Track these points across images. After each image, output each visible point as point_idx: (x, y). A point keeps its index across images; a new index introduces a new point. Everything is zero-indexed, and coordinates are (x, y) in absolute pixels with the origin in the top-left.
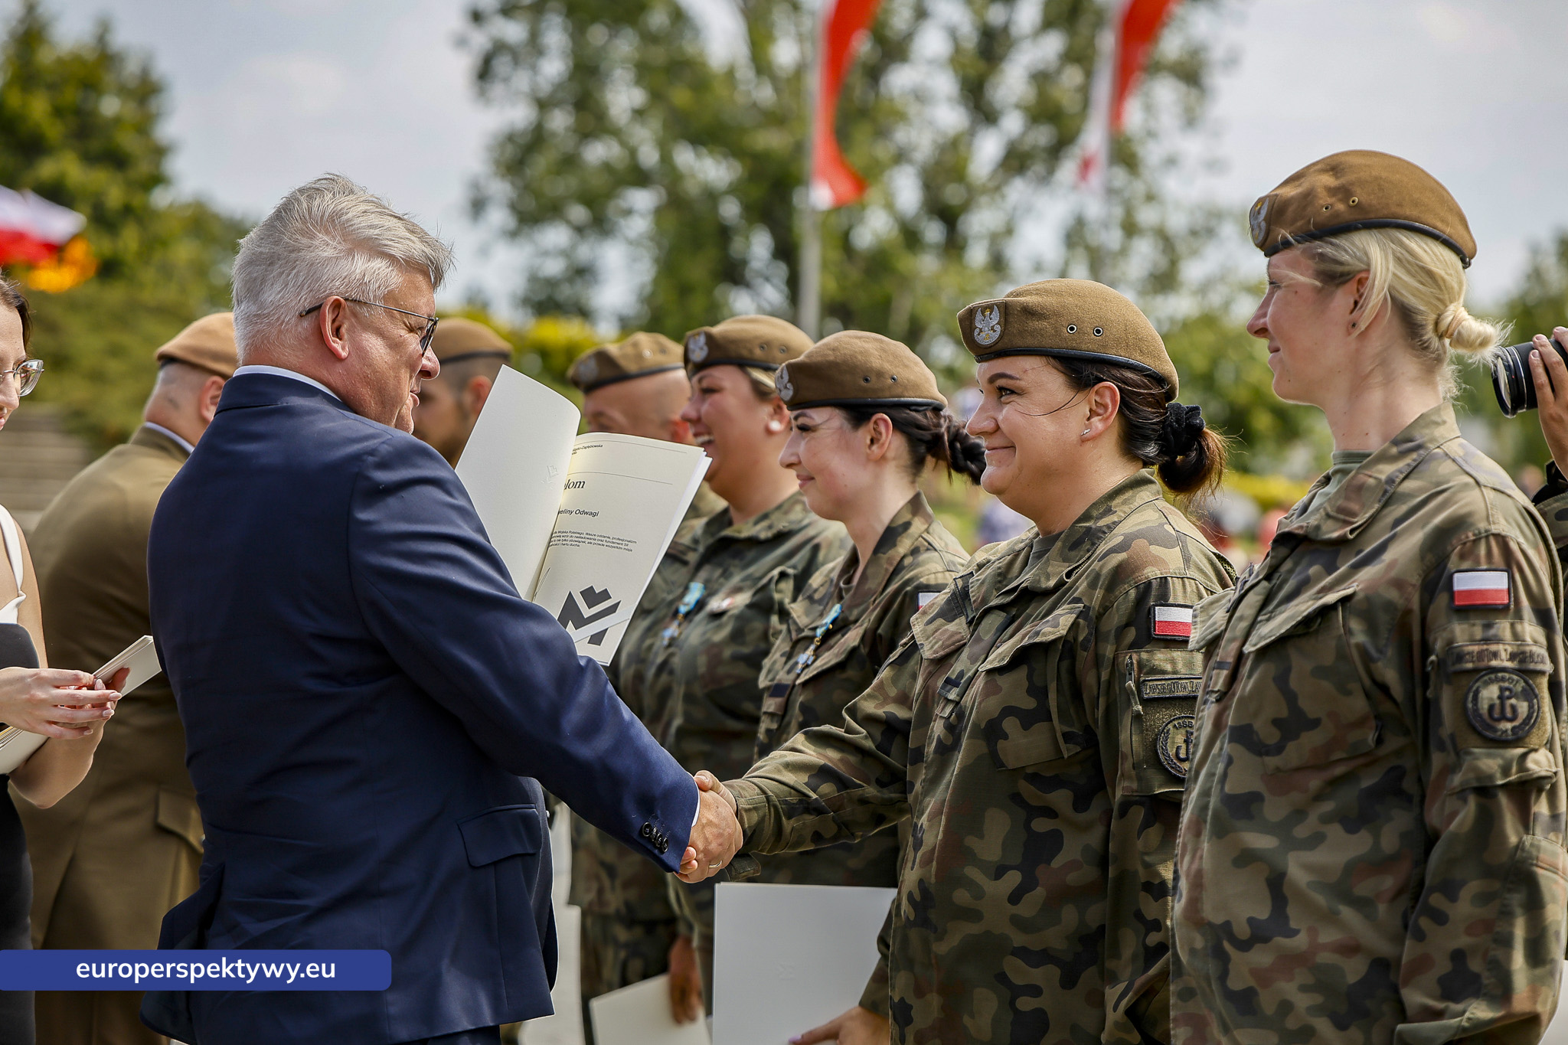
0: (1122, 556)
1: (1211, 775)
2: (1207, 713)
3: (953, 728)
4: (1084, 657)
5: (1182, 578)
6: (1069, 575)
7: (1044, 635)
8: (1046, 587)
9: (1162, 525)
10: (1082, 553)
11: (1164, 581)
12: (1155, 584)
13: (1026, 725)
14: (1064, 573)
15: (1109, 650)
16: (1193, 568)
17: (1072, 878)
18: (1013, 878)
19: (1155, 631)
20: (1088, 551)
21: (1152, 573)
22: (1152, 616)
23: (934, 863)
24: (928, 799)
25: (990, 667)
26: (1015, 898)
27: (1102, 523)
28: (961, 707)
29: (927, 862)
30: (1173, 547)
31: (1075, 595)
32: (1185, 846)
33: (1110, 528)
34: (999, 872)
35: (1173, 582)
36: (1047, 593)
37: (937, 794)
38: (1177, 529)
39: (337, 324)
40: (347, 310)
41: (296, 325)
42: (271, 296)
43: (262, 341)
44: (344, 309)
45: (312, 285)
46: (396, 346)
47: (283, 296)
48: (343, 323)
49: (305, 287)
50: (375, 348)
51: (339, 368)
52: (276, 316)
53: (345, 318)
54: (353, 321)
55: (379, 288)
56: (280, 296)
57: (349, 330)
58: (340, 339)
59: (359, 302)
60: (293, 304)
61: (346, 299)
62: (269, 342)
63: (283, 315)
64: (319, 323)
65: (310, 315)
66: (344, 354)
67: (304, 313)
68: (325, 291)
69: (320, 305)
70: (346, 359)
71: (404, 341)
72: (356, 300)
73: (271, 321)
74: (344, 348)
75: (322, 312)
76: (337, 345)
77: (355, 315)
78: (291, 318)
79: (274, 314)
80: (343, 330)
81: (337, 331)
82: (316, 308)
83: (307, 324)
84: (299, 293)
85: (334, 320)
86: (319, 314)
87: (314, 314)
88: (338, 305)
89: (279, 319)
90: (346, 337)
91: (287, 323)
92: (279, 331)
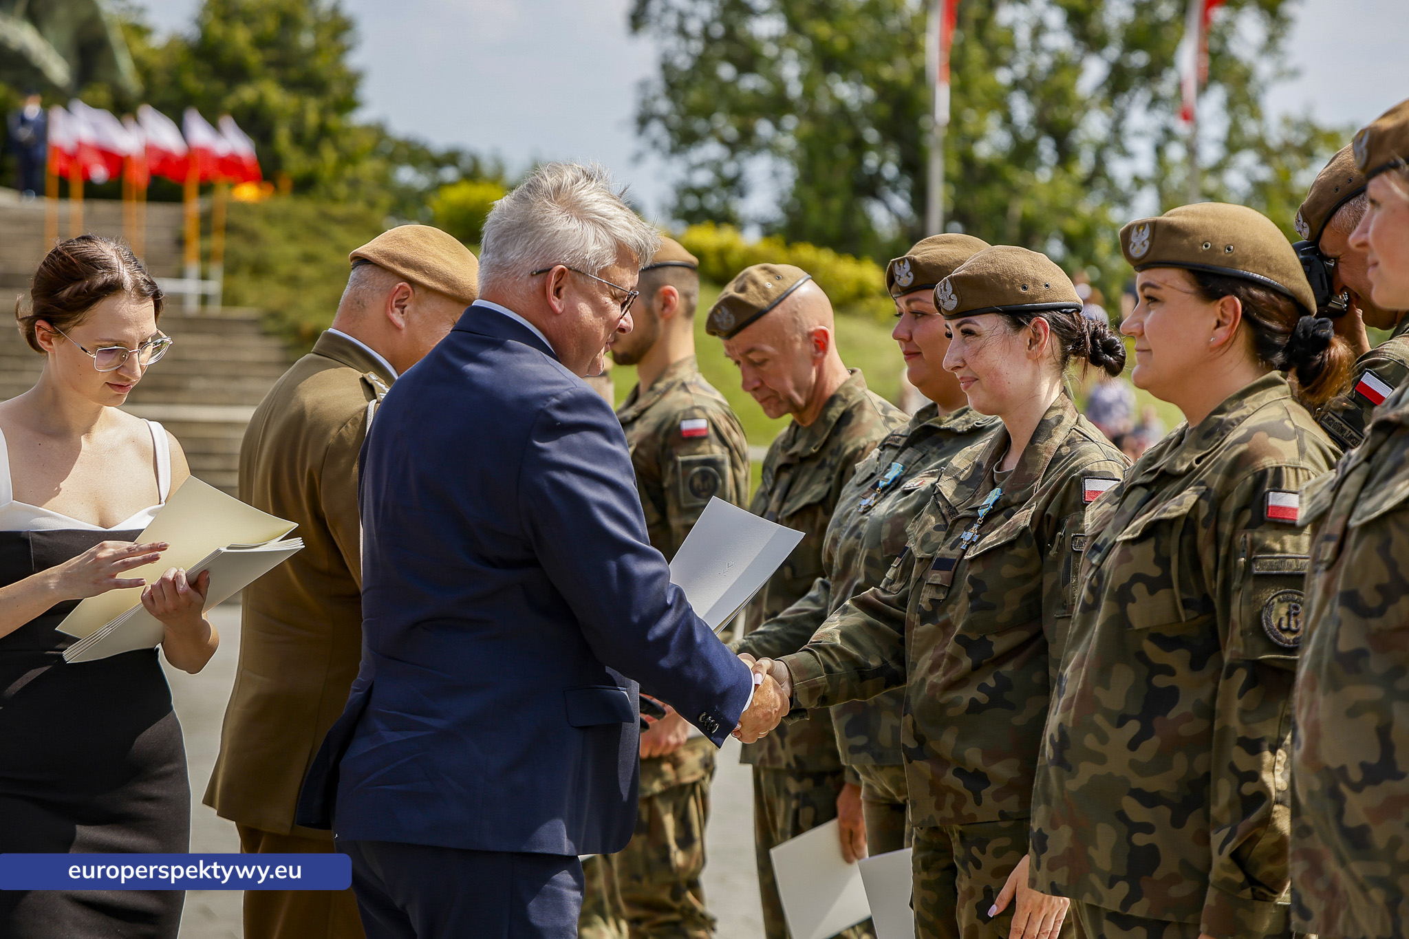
0: (1243, 448)
1: (1322, 636)
2: (1318, 582)
3: (1095, 591)
4: (1203, 534)
5: (1296, 469)
6: (1198, 461)
7: (1170, 512)
8: (1180, 471)
9: (1283, 421)
10: (1212, 442)
11: (1278, 470)
12: (1270, 472)
13: (1152, 591)
14: (1195, 458)
15: (1227, 528)
16: (1306, 459)
17: (1185, 730)
18: (1133, 727)
19: (1267, 513)
20: (1218, 440)
21: (1269, 462)
22: (1266, 500)
23: (1073, 709)
24: (1072, 652)
25: (1125, 537)
26: (1133, 745)
27: (1232, 416)
28: (1101, 571)
29: (1067, 708)
30: (1290, 440)
31: (1201, 479)
32: (1301, 699)
33: (1239, 421)
34: (1121, 721)
35: (1287, 472)
36: (1180, 476)
37: (1081, 648)
38: (1296, 424)
39: (558, 285)
40: (569, 278)
41: (528, 281)
42: (512, 255)
43: (500, 287)
44: (567, 275)
45: (545, 254)
46: (601, 310)
47: (521, 258)
48: (564, 286)
49: (540, 254)
50: (585, 310)
51: (554, 320)
52: (513, 271)
53: (566, 282)
54: (572, 286)
55: (597, 264)
56: (519, 256)
57: (566, 292)
58: (559, 298)
59: (580, 272)
60: (528, 265)
61: (569, 269)
62: (504, 289)
63: (519, 272)
64: (545, 283)
65: (539, 275)
66: (560, 310)
67: (535, 273)
68: (555, 260)
69: (550, 270)
70: (561, 314)
71: (608, 307)
72: (577, 271)
73: (508, 274)
74: (560, 306)
75: (549, 275)
76: (556, 303)
77: (574, 281)
78: (524, 275)
79: (512, 269)
80: (562, 291)
81: (557, 292)
82: (546, 271)
83: (535, 282)
84: (534, 258)
85: (557, 283)
86: (548, 274)
87: (543, 275)
88: (562, 272)
89: (515, 273)
90: (563, 297)
91: (521, 278)
92: (514, 282)
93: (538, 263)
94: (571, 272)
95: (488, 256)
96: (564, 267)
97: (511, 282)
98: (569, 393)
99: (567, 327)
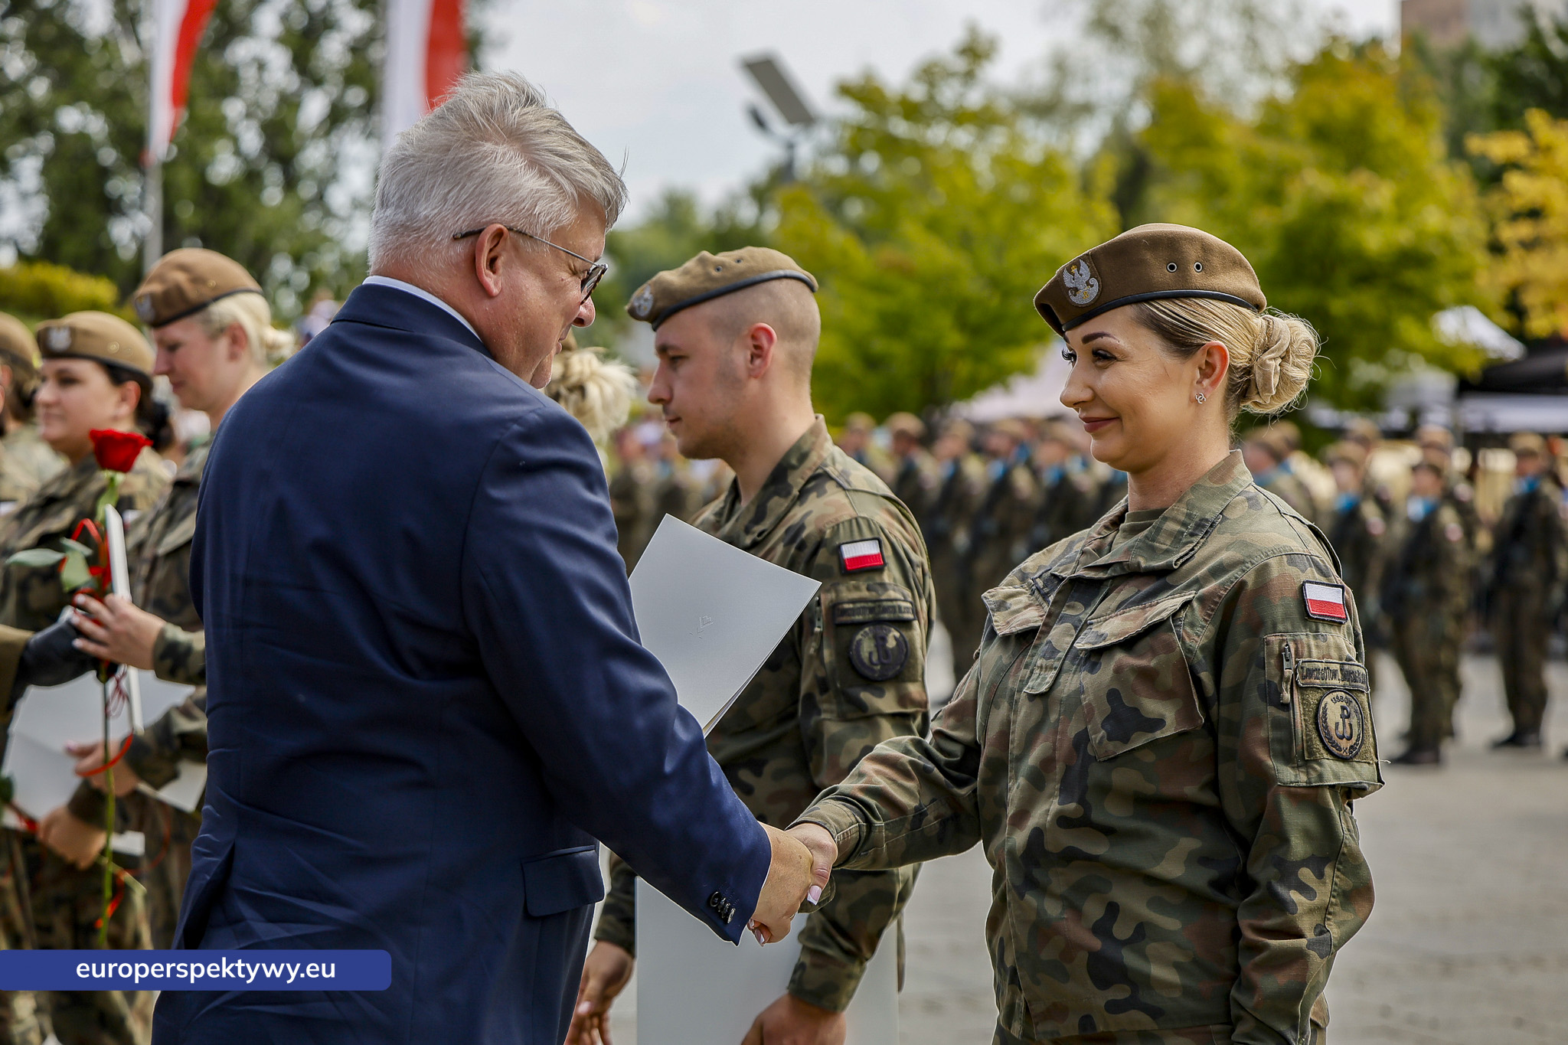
39: (493, 254)
40: (509, 241)
41: (448, 247)
42: (426, 209)
43: (406, 256)
44: (506, 239)
45: (474, 207)
46: (555, 290)
47: (439, 213)
48: (501, 255)
49: (466, 207)
50: (532, 289)
51: (487, 305)
52: (428, 233)
53: (504, 250)
54: (513, 254)
55: (549, 222)
56: (436, 211)
57: (505, 264)
58: (494, 273)
59: (525, 234)
60: (450, 223)
61: (510, 229)
62: (413, 259)
63: (436, 234)
64: (474, 251)
65: (465, 239)
66: (495, 291)
67: (459, 236)
68: (488, 216)
69: (480, 231)
70: (497, 296)
71: (565, 285)
72: (520, 232)
73: (419, 237)
74: (496, 284)
75: (480, 239)
76: (490, 280)
77: (516, 248)
78: (444, 238)
79: (426, 230)
80: (500, 263)
81: (492, 263)
82: (475, 234)
83: (460, 249)
84: (458, 213)
85: (491, 250)
86: (476, 240)
87: (471, 239)
88: (499, 234)
89: (429, 236)
90: (501, 271)
91: (439, 243)
92: (428, 250)
94: (512, 234)
95: (389, 212)
96: (502, 227)
98: (536, 417)
99: (506, 316)
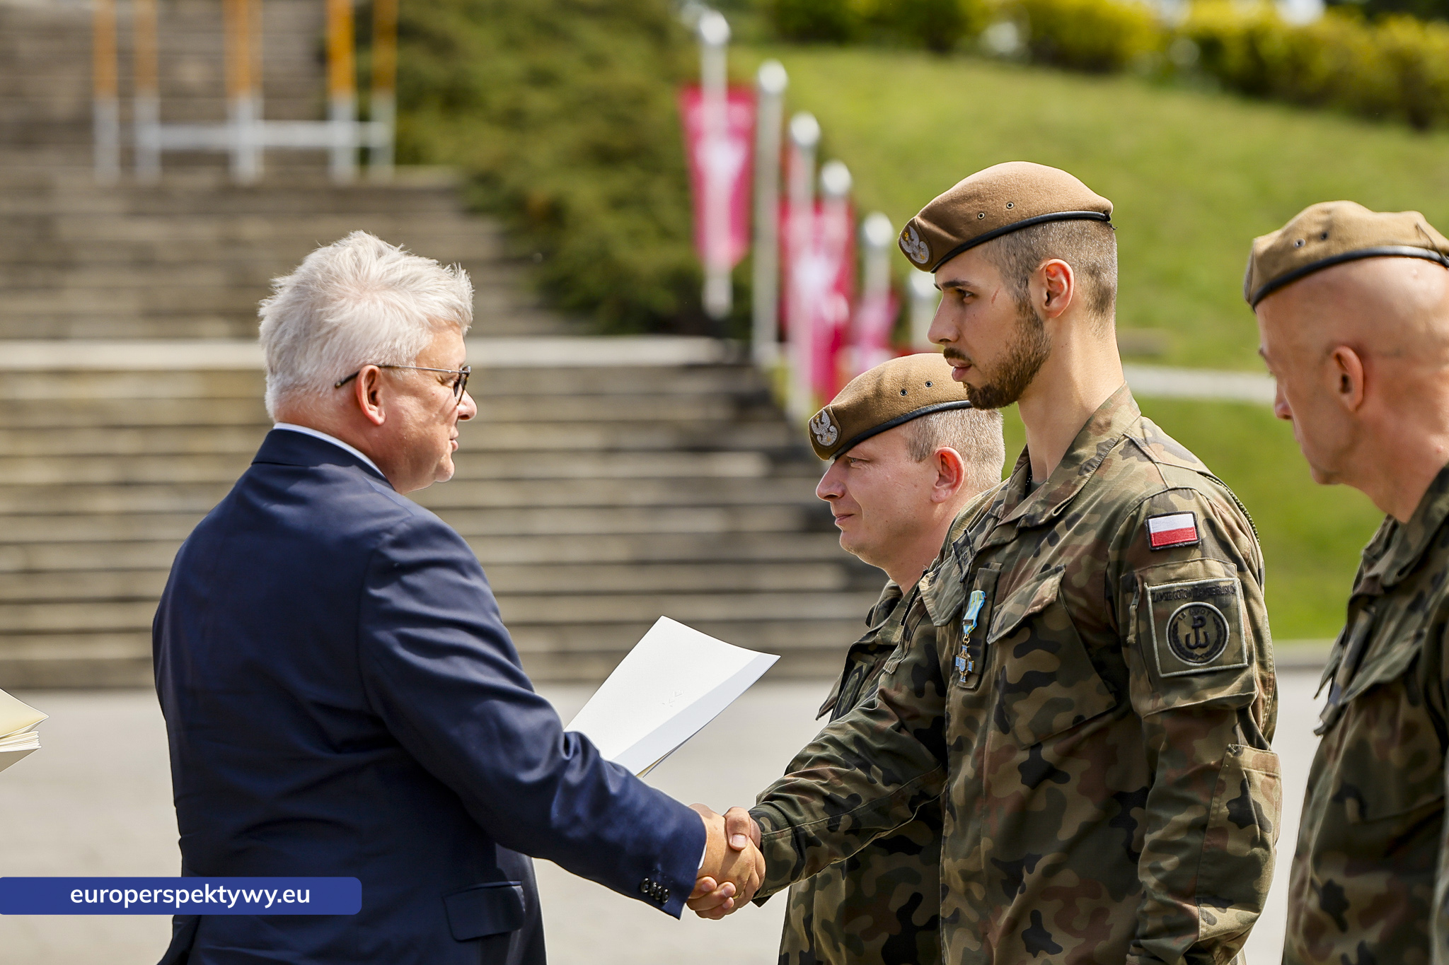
93: (341, 370)
97: (314, 399)
